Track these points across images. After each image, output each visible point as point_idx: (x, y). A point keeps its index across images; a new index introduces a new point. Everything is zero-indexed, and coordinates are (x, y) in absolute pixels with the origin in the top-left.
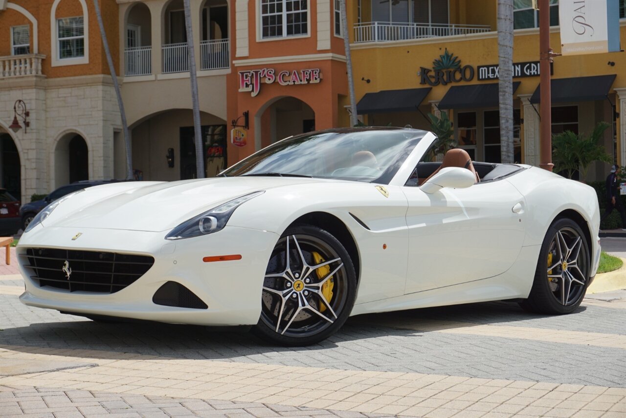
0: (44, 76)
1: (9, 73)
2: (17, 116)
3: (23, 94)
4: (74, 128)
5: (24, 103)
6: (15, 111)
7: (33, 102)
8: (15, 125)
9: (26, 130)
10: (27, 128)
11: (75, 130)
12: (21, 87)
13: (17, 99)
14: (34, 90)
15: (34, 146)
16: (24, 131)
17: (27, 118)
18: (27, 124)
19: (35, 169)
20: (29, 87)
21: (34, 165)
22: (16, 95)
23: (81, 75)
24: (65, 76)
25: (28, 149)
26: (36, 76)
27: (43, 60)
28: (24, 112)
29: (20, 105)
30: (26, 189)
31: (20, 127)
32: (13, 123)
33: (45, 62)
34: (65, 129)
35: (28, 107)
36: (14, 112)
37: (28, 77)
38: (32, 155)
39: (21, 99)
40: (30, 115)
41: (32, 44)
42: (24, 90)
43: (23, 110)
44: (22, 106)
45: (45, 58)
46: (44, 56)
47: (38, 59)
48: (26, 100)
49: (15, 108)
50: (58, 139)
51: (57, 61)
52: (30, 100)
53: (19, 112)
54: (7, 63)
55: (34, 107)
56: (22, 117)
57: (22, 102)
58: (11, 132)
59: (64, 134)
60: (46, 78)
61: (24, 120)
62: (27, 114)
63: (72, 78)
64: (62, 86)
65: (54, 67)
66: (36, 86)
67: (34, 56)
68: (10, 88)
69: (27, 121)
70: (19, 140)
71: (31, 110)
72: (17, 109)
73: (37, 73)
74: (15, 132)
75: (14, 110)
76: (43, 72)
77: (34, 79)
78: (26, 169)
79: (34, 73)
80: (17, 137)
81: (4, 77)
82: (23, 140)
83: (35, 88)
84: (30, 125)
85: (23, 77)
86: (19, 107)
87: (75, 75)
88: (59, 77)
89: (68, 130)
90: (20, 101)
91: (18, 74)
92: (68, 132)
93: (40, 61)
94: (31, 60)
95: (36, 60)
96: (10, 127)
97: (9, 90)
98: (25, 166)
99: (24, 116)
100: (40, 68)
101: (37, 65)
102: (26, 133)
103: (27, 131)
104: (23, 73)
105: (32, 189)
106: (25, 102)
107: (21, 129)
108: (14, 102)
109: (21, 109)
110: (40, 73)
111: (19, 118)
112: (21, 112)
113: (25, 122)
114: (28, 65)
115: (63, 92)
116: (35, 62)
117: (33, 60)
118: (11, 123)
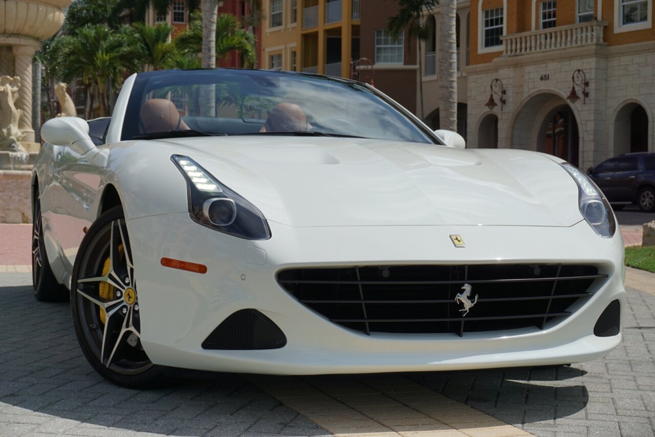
0: (606, 43)
1: (571, 43)
2: (576, 86)
3: (583, 63)
4: (634, 98)
5: (583, 73)
6: (574, 81)
7: (593, 71)
8: (573, 95)
9: (584, 100)
10: (586, 99)
11: (636, 100)
12: (581, 56)
13: (575, 69)
14: (594, 59)
15: (592, 117)
16: (583, 102)
17: (587, 88)
18: (586, 95)
19: (593, 141)
20: (588, 56)
21: (592, 137)
22: (576, 64)
23: (644, 41)
24: (627, 43)
25: (586, 121)
26: (597, 44)
27: (605, 27)
28: (584, 82)
29: (579, 76)
30: (583, 162)
31: (578, 98)
32: (571, 94)
33: (608, 29)
34: (626, 98)
35: (588, 76)
36: (572, 83)
37: (589, 45)
38: (591, 126)
39: (580, 68)
40: (590, 84)
41: (596, 11)
42: (584, 60)
43: (582, 80)
44: (582, 76)
45: (607, 25)
46: (606, 24)
47: (600, 26)
48: (586, 69)
49: (573, 78)
50: (618, 110)
51: (619, 28)
52: (590, 69)
53: (578, 81)
54: (569, 32)
55: (593, 76)
56: (582, 88)
57: (581, 72)
58: (569, 102)
59: (624, 104)
60: (608, 46)
61: (582, 90)
62: (587, 84)
63: (633, 45)
64: (623, 53)
65: (616, 34)
66: (597, 54)
67: (595, 24)
68: (571, 58)
69: (586, 91)
70: (578, 111)
71: (591, 79)
72: (576, 79)
73: (598, 41)
74: (573, 102)
75: (572, 80)
76: (605, 40)
77: (594, 47)
78: (584, 141)
79: (595, 41)
80: (576, 108)
81: (566, 47)
82: (582, 111)
83: (595, 57)
84: (589, 95)
85: (583, 46)
86: (578, 77)
87: (637, 42)
88: (620, 44)
89: (628, 100)
90: (579, 71)
91: (579, 43)
92: (628, 102)
93: (602, 28)
94: (592, 27)
95: (598, 27)
96: (568, 98)
97: (570, 60)
98: (583, 138)
99: (583, 86)
100: (601, 35)
101: (598, 32)
102: (584, 103)
103: (586, 102)
104: (584, 42)
105: (589, 161)
106: (584, 71)
107: (578, 100)
108: (573, 72)
109: (580, 78)
110: (601, 41)
111: (577, 88)
112: (580, 82)
113: (583, 92)
114: (589, 34)
115: (625, 60)
116: (597, 30)
117: (594, 28)
118: (569, 94)
